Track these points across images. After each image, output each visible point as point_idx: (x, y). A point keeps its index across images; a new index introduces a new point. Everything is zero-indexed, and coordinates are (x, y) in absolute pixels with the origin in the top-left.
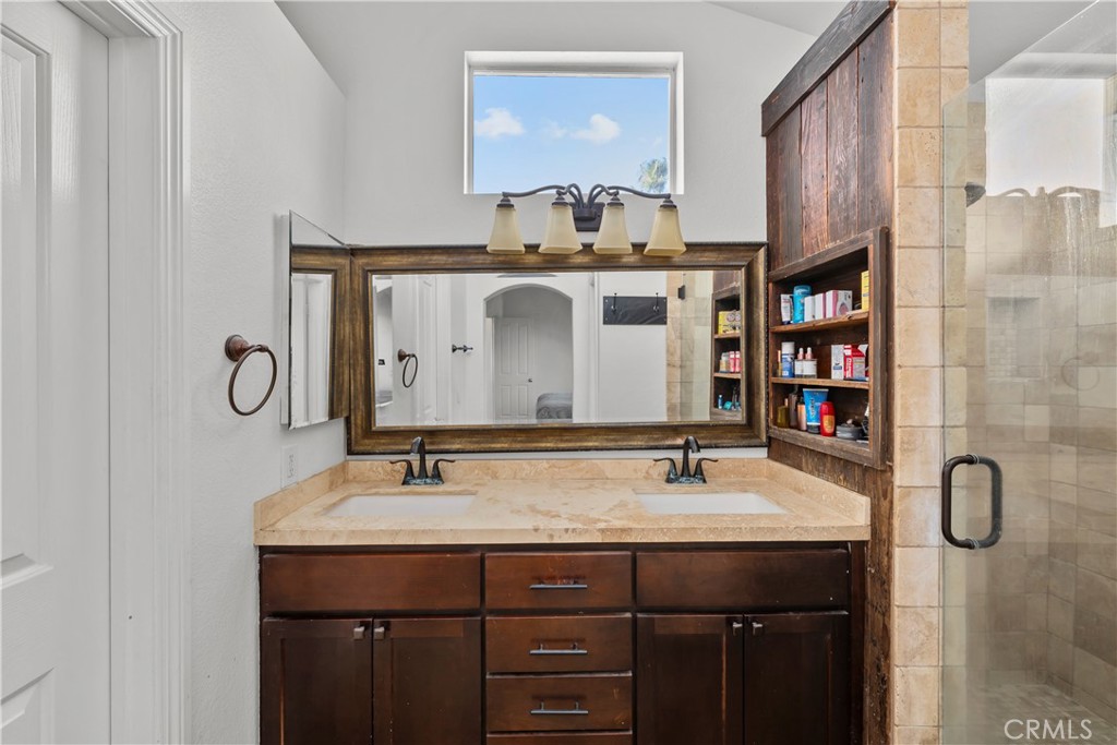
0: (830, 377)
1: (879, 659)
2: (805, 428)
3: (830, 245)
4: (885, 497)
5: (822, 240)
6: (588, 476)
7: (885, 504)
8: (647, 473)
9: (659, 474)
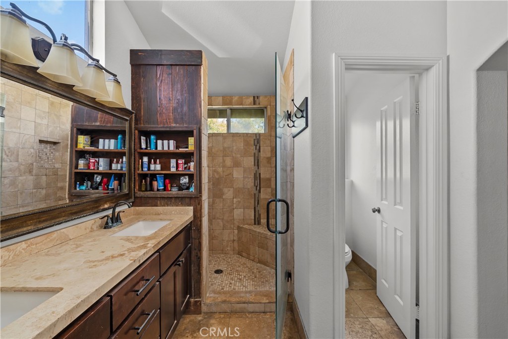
0: (170, 170)
1: (197, 253)
2: (156, 190)
3: (174, 125)
4: (199, 204)
5: (170, 122)
6: (59, 242)
7: (199, 207)
8: (91, 228)
9: (97, 227)
